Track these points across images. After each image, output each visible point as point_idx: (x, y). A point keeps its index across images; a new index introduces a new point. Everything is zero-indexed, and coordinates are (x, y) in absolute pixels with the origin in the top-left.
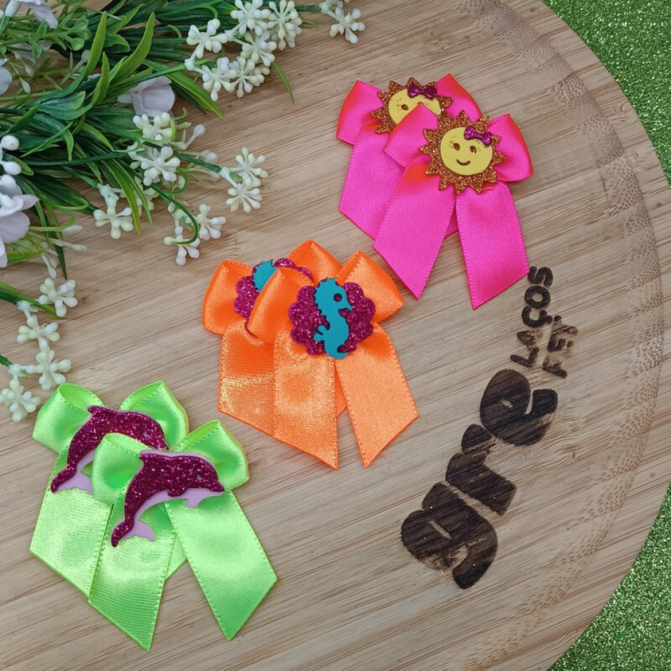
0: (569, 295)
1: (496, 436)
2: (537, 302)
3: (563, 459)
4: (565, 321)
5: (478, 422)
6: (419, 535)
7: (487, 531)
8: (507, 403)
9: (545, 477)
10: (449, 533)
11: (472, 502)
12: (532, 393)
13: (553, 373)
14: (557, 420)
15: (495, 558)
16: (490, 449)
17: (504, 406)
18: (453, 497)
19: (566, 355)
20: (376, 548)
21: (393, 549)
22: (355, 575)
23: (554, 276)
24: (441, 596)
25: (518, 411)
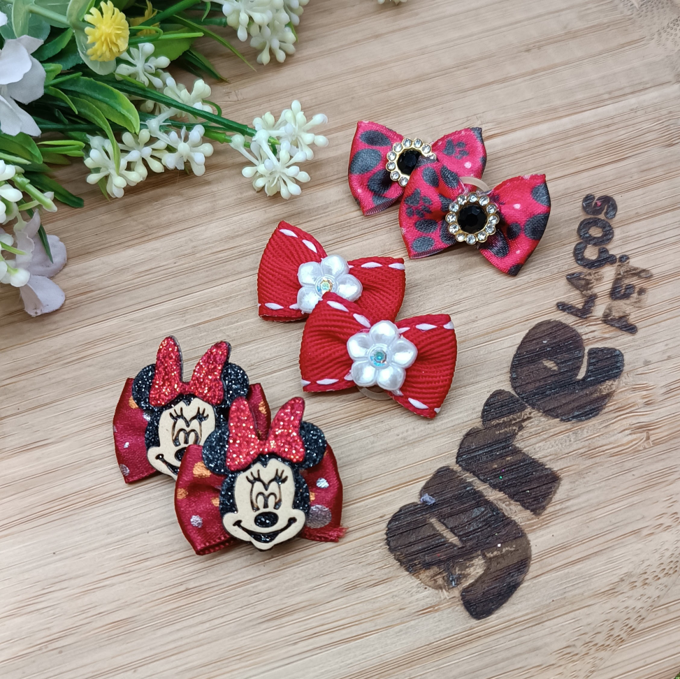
0: (639, 231)
1: (533, 406)
2: (595, 238)
3: (632, 441)
4: (635, 262)
5: (507, 387)
6: (413, 538)
7: (515, 538)
8: (550, 364)
9: (606, 465)
10: (459, 536)
11: (493, 495)
12: (586, 351)
13: (618, 327)
14: (622, 389)
15: (528, 577)
16: (524, 424)
17: (545, 368)
18: (465, 487)
19: (637, 305)
20: (346, 552)
21: (373, 555)
22: (312, 589)
23: (618, 208)
24: (442, 627)
25: (565, 376)
